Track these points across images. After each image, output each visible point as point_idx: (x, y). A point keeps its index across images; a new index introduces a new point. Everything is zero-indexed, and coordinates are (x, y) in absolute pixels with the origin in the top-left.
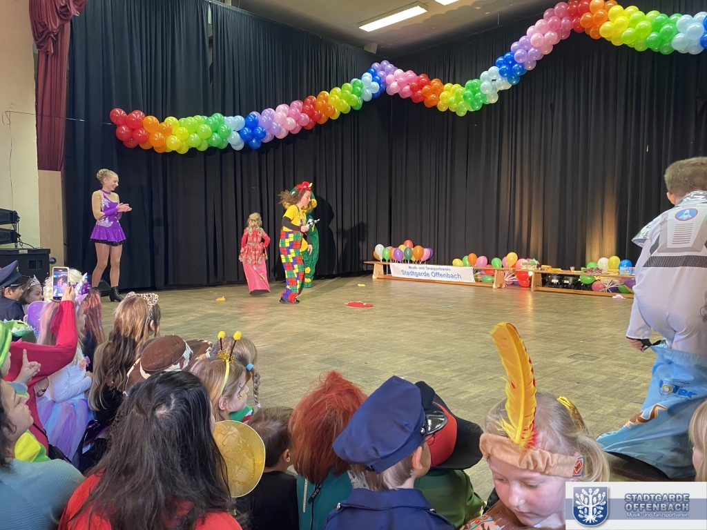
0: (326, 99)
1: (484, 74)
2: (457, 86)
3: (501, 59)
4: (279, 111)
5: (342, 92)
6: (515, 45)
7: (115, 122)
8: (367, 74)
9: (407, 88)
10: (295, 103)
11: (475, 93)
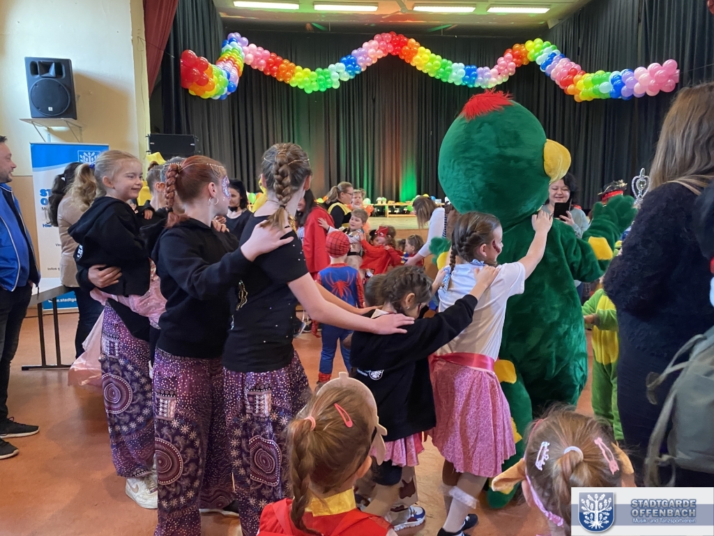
1: (332, 66)
2: (307, 70)
3: (345, 59)
6: (355, 52)
11: (326, 78)
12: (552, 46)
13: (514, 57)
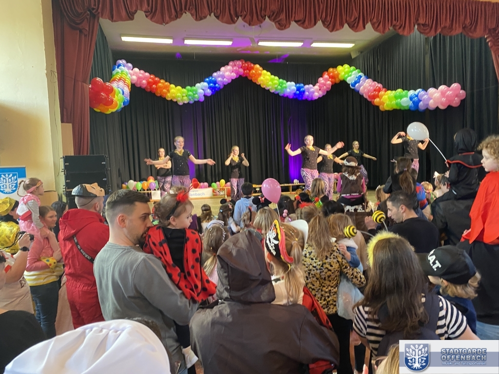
1: (198, 85)
2: (179, 87)
3: (207, 79)
6: (215, 74)
9: (144, 82)
11: (194, 94)
12: (357, 70)
13: (330, 78)
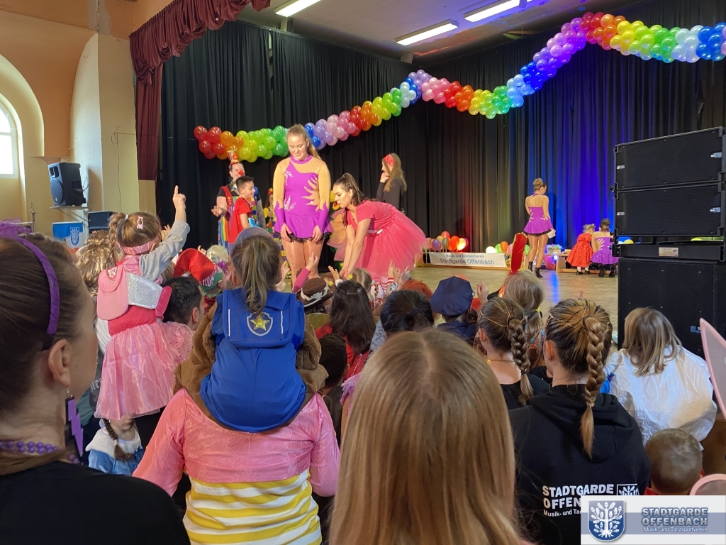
0: (370, 109)
1: (511, 81)
2: (486, 92)
3: (525, 68)
4: (330, 122)
5: (383, 101)
6: (537, 55)
7: (198, 137)
8: (405, 83)
9: (441, 94)
10: (343, 114)
11: (503, 98)
